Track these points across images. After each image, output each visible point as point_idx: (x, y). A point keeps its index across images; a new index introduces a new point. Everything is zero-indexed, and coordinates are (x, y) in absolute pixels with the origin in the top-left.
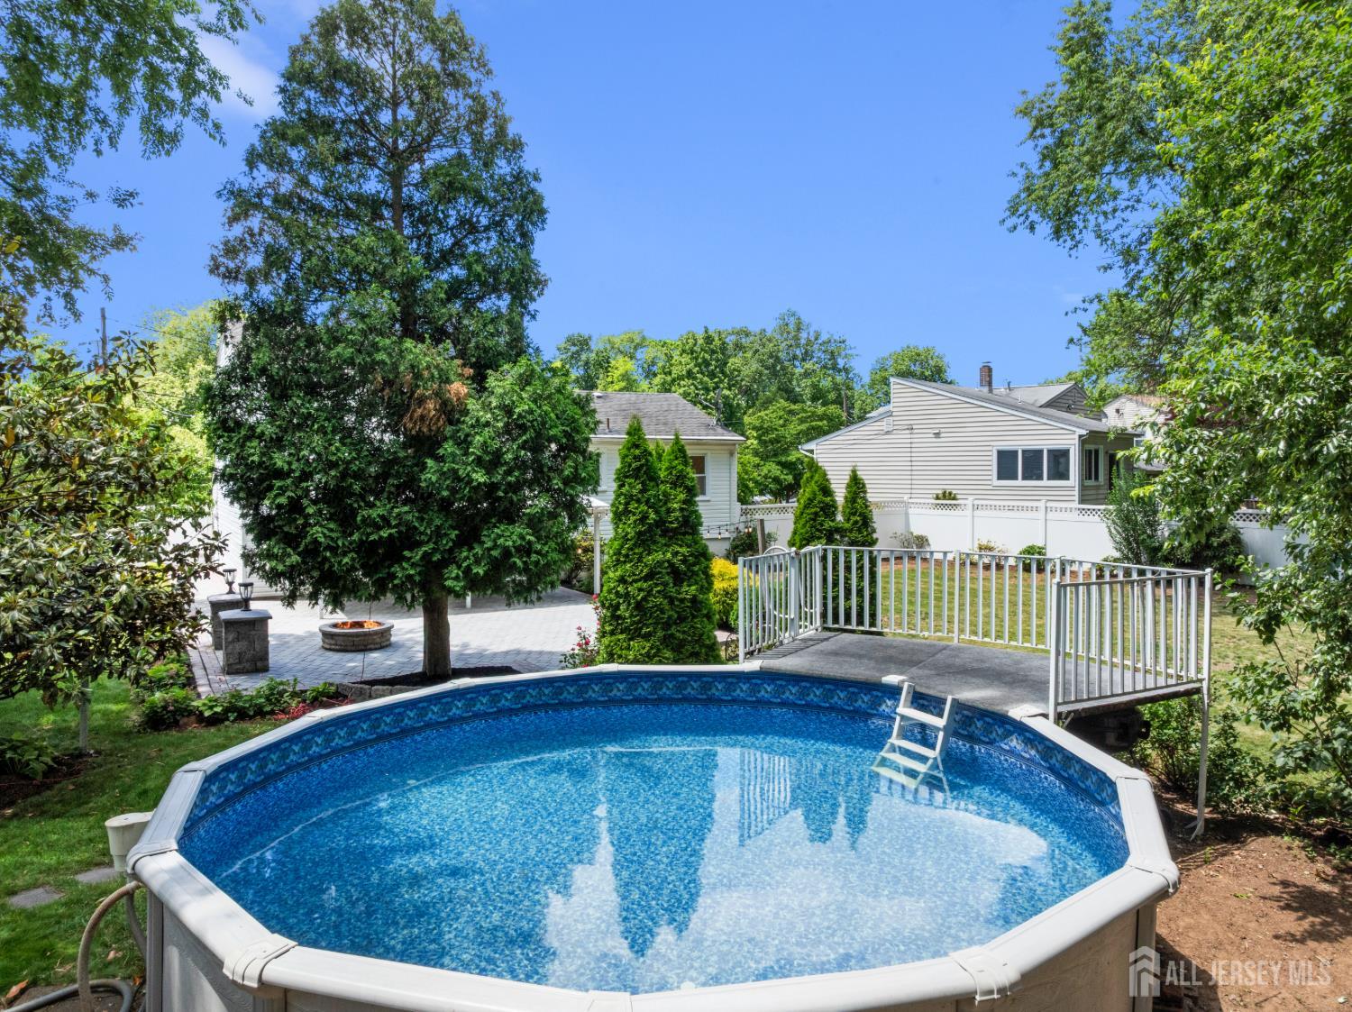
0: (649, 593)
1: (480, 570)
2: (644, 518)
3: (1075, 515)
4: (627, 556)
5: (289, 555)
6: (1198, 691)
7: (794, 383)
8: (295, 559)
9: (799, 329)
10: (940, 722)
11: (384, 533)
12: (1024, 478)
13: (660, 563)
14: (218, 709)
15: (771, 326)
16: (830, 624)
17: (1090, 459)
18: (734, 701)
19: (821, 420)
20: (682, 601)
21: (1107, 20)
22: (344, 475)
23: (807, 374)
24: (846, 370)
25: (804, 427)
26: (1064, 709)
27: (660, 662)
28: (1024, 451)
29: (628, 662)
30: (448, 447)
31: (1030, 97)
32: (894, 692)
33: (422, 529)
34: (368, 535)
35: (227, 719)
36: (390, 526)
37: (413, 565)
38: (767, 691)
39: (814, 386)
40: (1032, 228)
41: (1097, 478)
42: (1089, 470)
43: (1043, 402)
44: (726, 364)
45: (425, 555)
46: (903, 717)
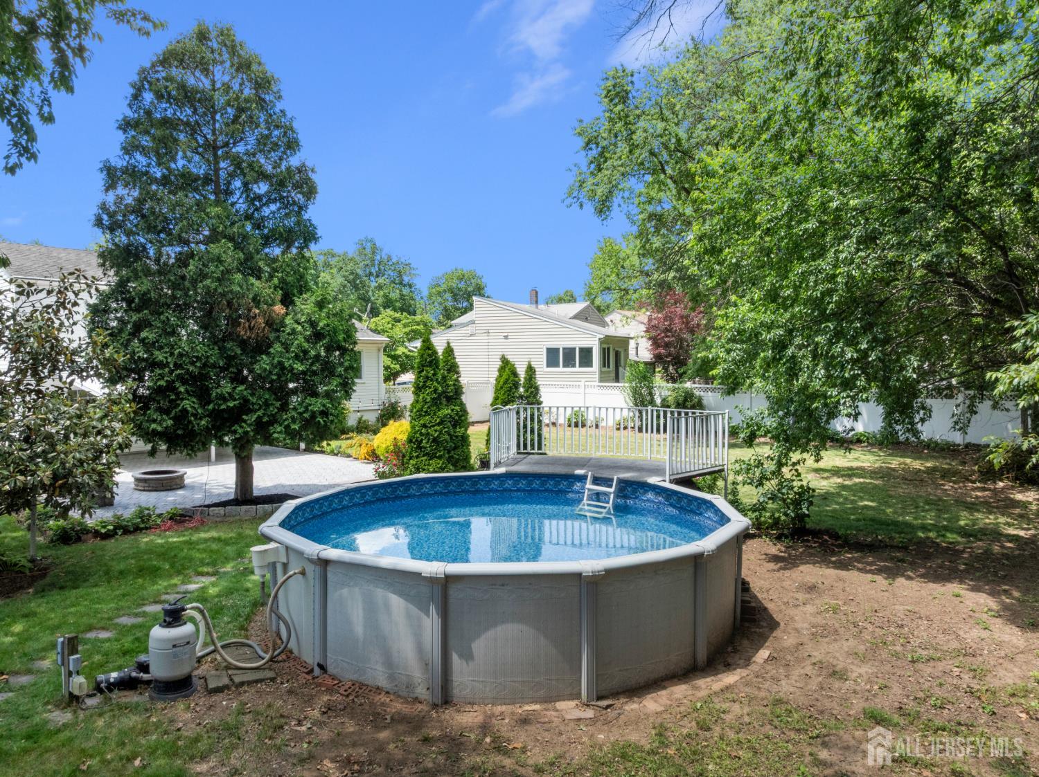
0: (441, 432)
1: (296, 427)
2: (435, 391)
3: (596, 390)
4: (426, 412)
5: (165, 420)
6: (723, 470)
7: (370, 293)
8: (170, 422)
9: (374, 253)
10: (612, 490)
11: (231, 404)
12: (564, 366)
13: (445, 416)
14: (111, 527)
15: (351, 250)
16: (522, 450)
17: (605, 353)
18: (491, 491)
19: (418, 325)
20: (457, 437)
21: (632, 82)
22: (205, 365)
23: (380, 287)
24: (410, 286)
25: (407, 330)
26: (672, 478)
27: (448, 472)
28: (564, 349)
29: (429, 472)
30: (277, 347)
31: (584, 125)
32: (582, 478)
33: (255, 401)
34: (220, 405)
35: (117, 534)
36: (235, 400)
37: (249, 425)
38: (509, 484)
39: (386, 296)
40: (581, 206)
41: (609, 367)
42: (605, 362)
43: (571, 315)
44: (318, 277)
45: (259, 417)
46: (589, 490)
